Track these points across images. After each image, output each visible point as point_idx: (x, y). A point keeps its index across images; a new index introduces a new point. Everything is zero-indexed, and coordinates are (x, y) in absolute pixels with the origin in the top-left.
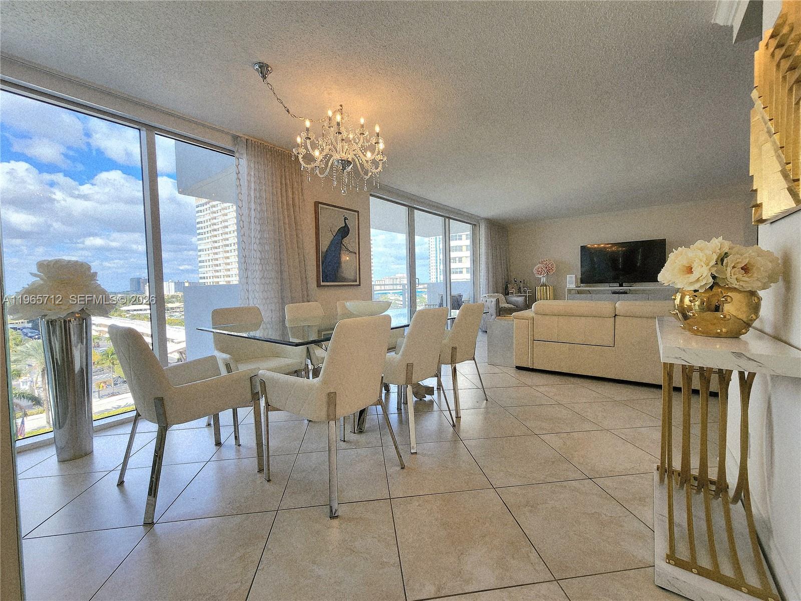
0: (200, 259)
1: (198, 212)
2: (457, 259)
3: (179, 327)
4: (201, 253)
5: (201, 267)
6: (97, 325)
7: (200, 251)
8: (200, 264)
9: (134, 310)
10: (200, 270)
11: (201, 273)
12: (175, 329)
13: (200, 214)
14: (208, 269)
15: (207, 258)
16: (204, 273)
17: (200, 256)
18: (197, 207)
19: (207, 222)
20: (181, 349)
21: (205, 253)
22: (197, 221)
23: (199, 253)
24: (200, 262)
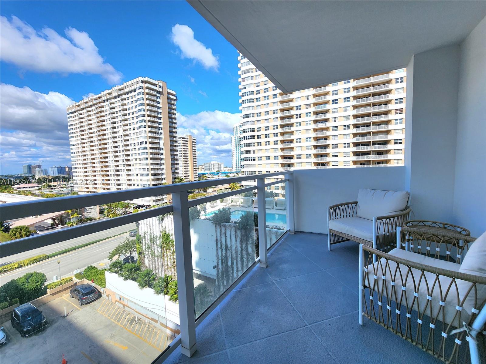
0: (71, 151)
1: (69, 118)
2: (252, 151)
4: (73, 147)
5: (73, 157)
7: (72, 145)
8: (72, 155)
9: (24, 188)
10: (72, 159)
11: (74, 161)
14: (78, 158)
15: (78, 150)
17: (72, 149)
18: (68, 114)
19: (76, 125)
21: (75, 147)
22: (69, 124)
23: (71, 147)
24: (72, 153)
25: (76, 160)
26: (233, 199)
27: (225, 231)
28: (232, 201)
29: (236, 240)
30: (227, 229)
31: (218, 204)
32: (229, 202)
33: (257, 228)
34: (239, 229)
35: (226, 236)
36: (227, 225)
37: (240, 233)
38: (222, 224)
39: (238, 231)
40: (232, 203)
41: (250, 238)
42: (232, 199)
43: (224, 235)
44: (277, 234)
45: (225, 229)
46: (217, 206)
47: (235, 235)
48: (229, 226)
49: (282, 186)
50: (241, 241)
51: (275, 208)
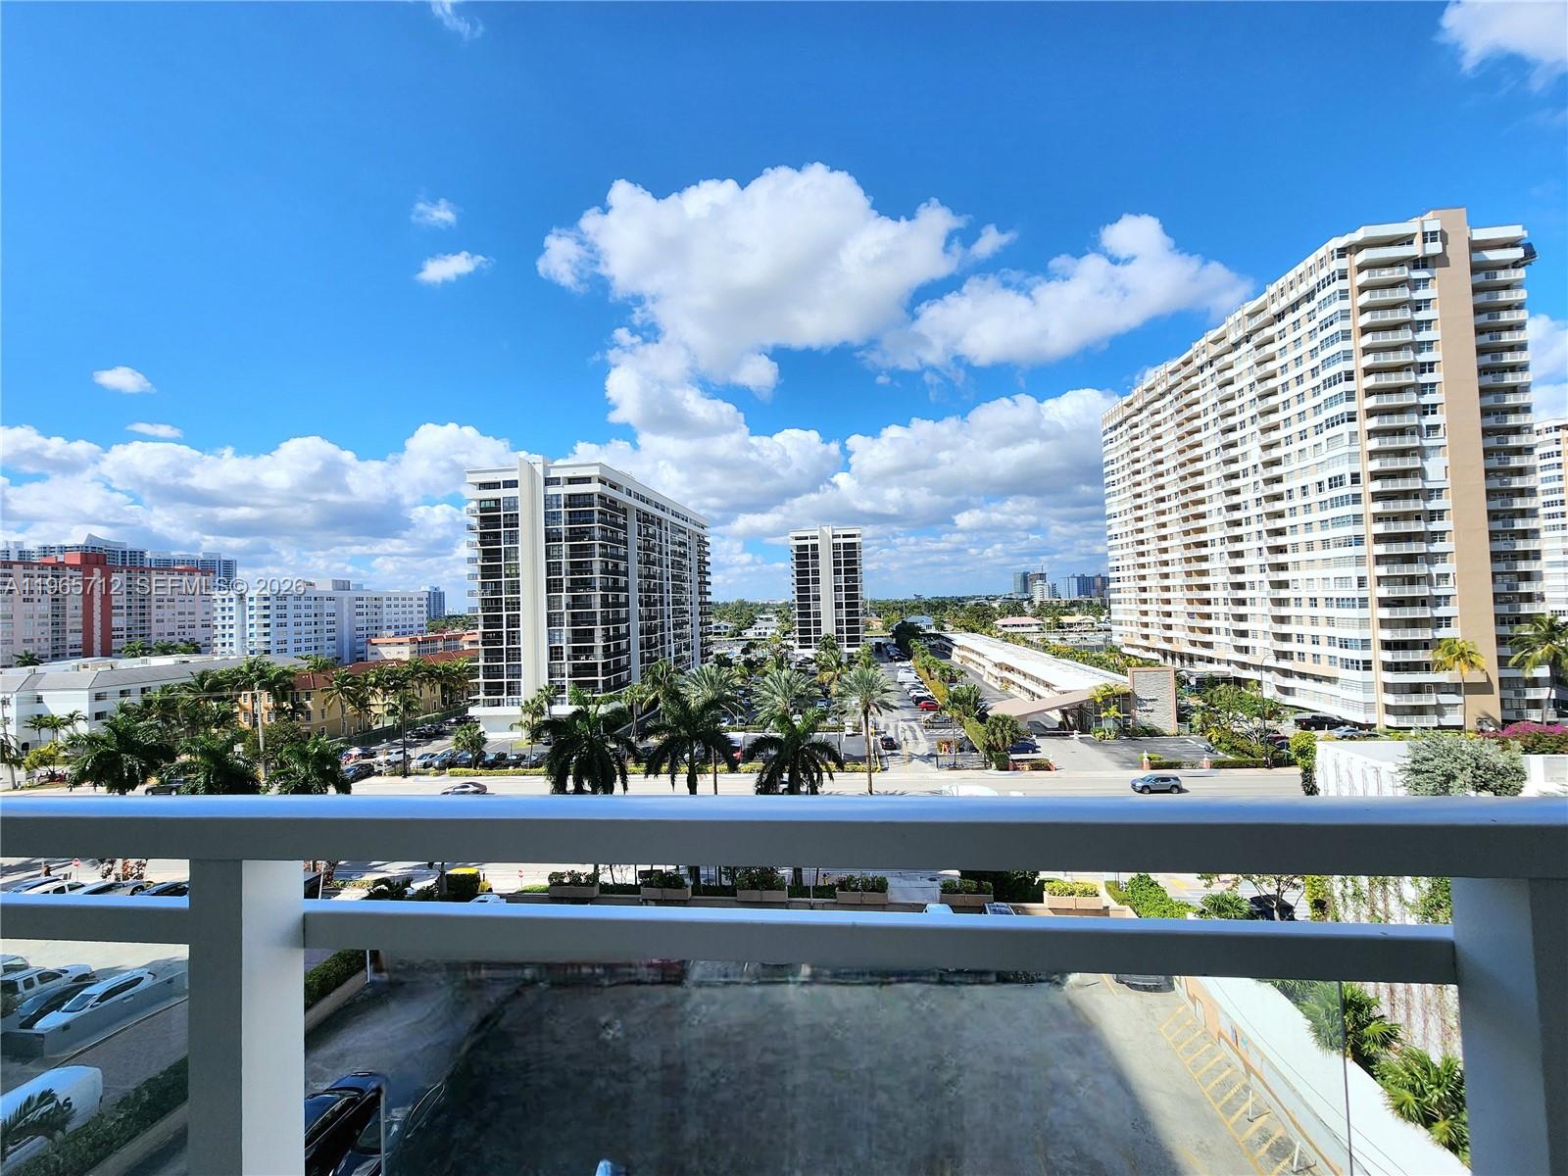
0: (1109, 533)
1: (1105, 443)
3: (1070, 662)
4: (1113, 521)
5: (1111, 548)
6: (960, 647)
7: (1110, 517)
8: (1110, 543)
9: (1014, 625)
10: (1110, 554)
11: (1113, 560)
12: (1060, 666)
13: (1110, 446)
14: (1125, 551)
15: (1124, 530)
16: (1118, 560)
17: (1110, 527)
18: (1104, 435)
19: (1123, 459)
20: (1065, 706)
21: (1118, 520)
22: (1105, 460)
23: (1109, 522)
24: (1110, 538)
25: (1120, 558)
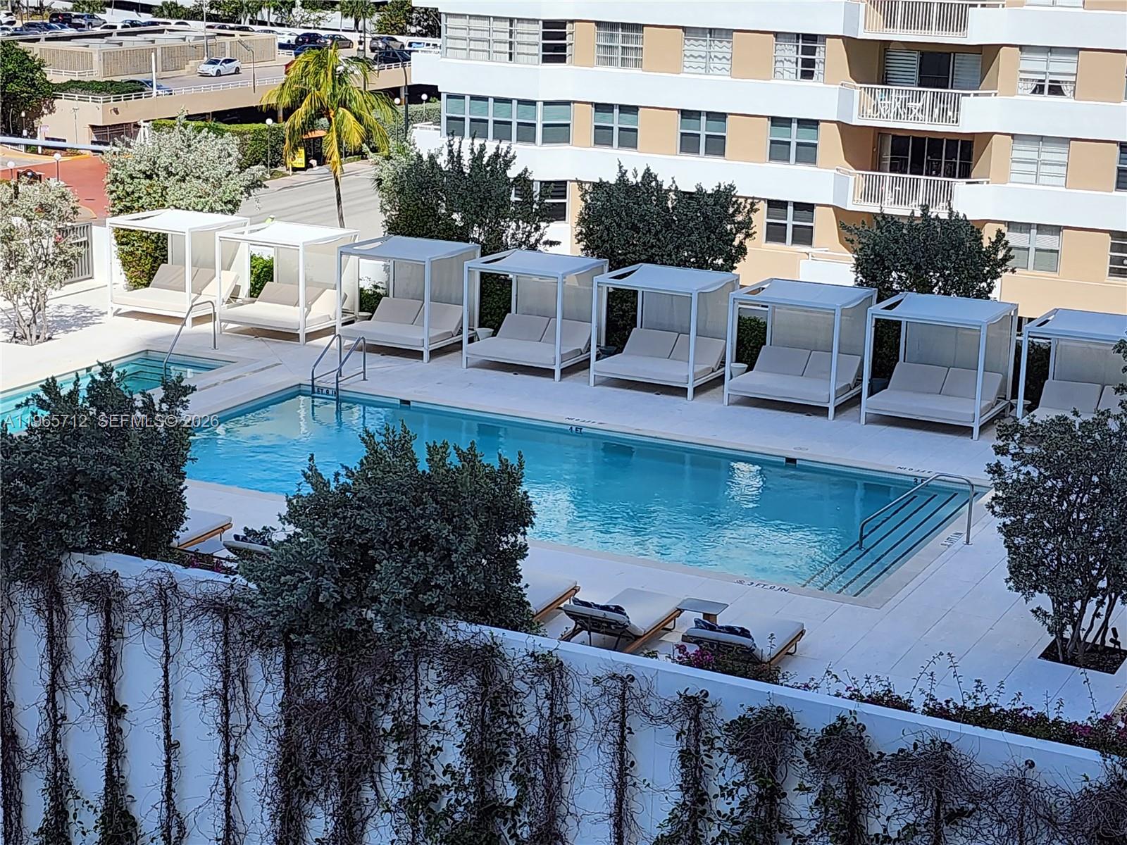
26: (277, 246)
27: (106, 649)
28: (263, 275)
29: (230, 759)
30: (131, 629)
31: (92, 301)
32: (217, 290)
33: (475, 644)
34: (260, 641)
35: (115, 710)
36: (128, 584)
37: (278, 679)
38: (77, 566)
39: (255, 665)
40: (255, 291)
41: (391, 748)
42: (267, 254)
43: (97, 693)
44: (696, 719)
45: (110, 635)
46: (83, 319)
47: (214, 704)
48: (151, 593)
49: (856, 121)
50: (281, 773)
51: (741, 381)
